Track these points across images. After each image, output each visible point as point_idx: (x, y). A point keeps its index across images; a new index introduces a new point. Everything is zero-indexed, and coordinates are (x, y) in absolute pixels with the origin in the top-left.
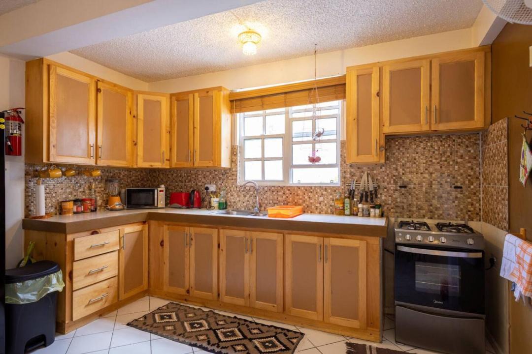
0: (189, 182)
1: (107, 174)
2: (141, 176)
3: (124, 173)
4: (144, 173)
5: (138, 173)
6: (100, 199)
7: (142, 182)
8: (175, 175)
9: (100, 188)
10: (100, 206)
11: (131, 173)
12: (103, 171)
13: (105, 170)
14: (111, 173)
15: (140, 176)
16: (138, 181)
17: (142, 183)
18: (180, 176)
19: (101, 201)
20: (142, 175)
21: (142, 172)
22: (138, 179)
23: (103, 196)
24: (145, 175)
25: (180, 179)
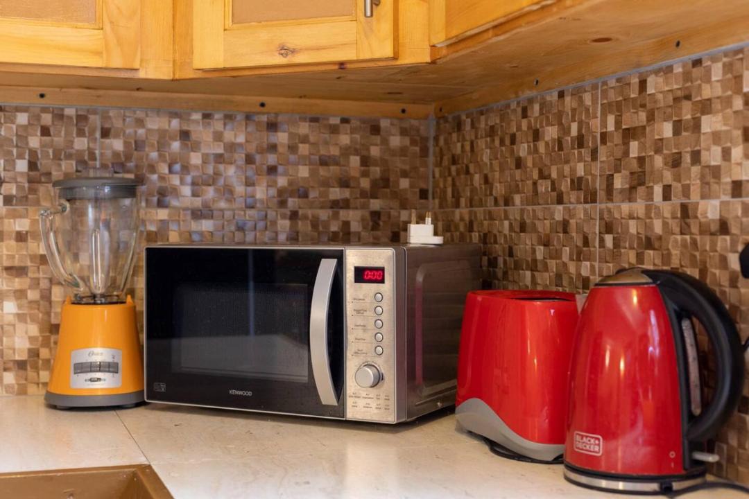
0: (630, 194)
1: (81, 144)
2: (365, 161)
3: (218, 137)
4: (396, 141)
5: (345, 139)
6: (21, 317)
7: (376, 204)
8: (551, 133)
9: (21, 237)
10: (21, 365)
11: (282, 138)
12: (47, 119)
13: (59, 116)
14: (106, 133)
15: (355, 161)
16: (336, 193)
17: (376, 215)
18: (580, 141)
19: (34, 330)
20: (375, 151)
21: (376, 130)
22: (344, 183)
23: (47, 297)
24: (403, 151)
25: (580, 170)
